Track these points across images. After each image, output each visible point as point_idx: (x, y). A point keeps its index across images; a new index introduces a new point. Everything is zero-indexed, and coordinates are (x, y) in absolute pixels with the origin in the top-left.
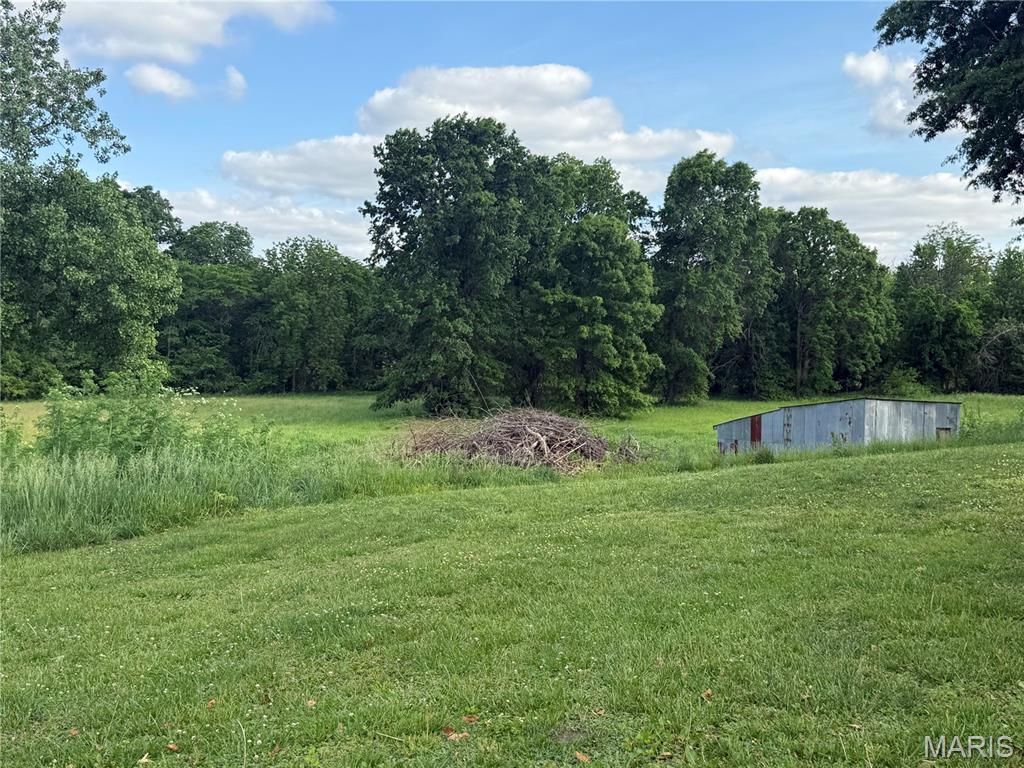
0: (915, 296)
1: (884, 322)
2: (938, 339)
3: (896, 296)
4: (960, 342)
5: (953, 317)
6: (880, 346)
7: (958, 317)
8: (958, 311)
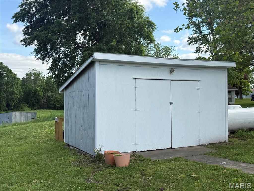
0: (27, 86)
1: (19, 92)
2: (33, 96)
3: (22, 85)
4: (38, 97)
5: (36, 91)
6: (18, 98)
7: (37, 91)
8: (37, 90)
